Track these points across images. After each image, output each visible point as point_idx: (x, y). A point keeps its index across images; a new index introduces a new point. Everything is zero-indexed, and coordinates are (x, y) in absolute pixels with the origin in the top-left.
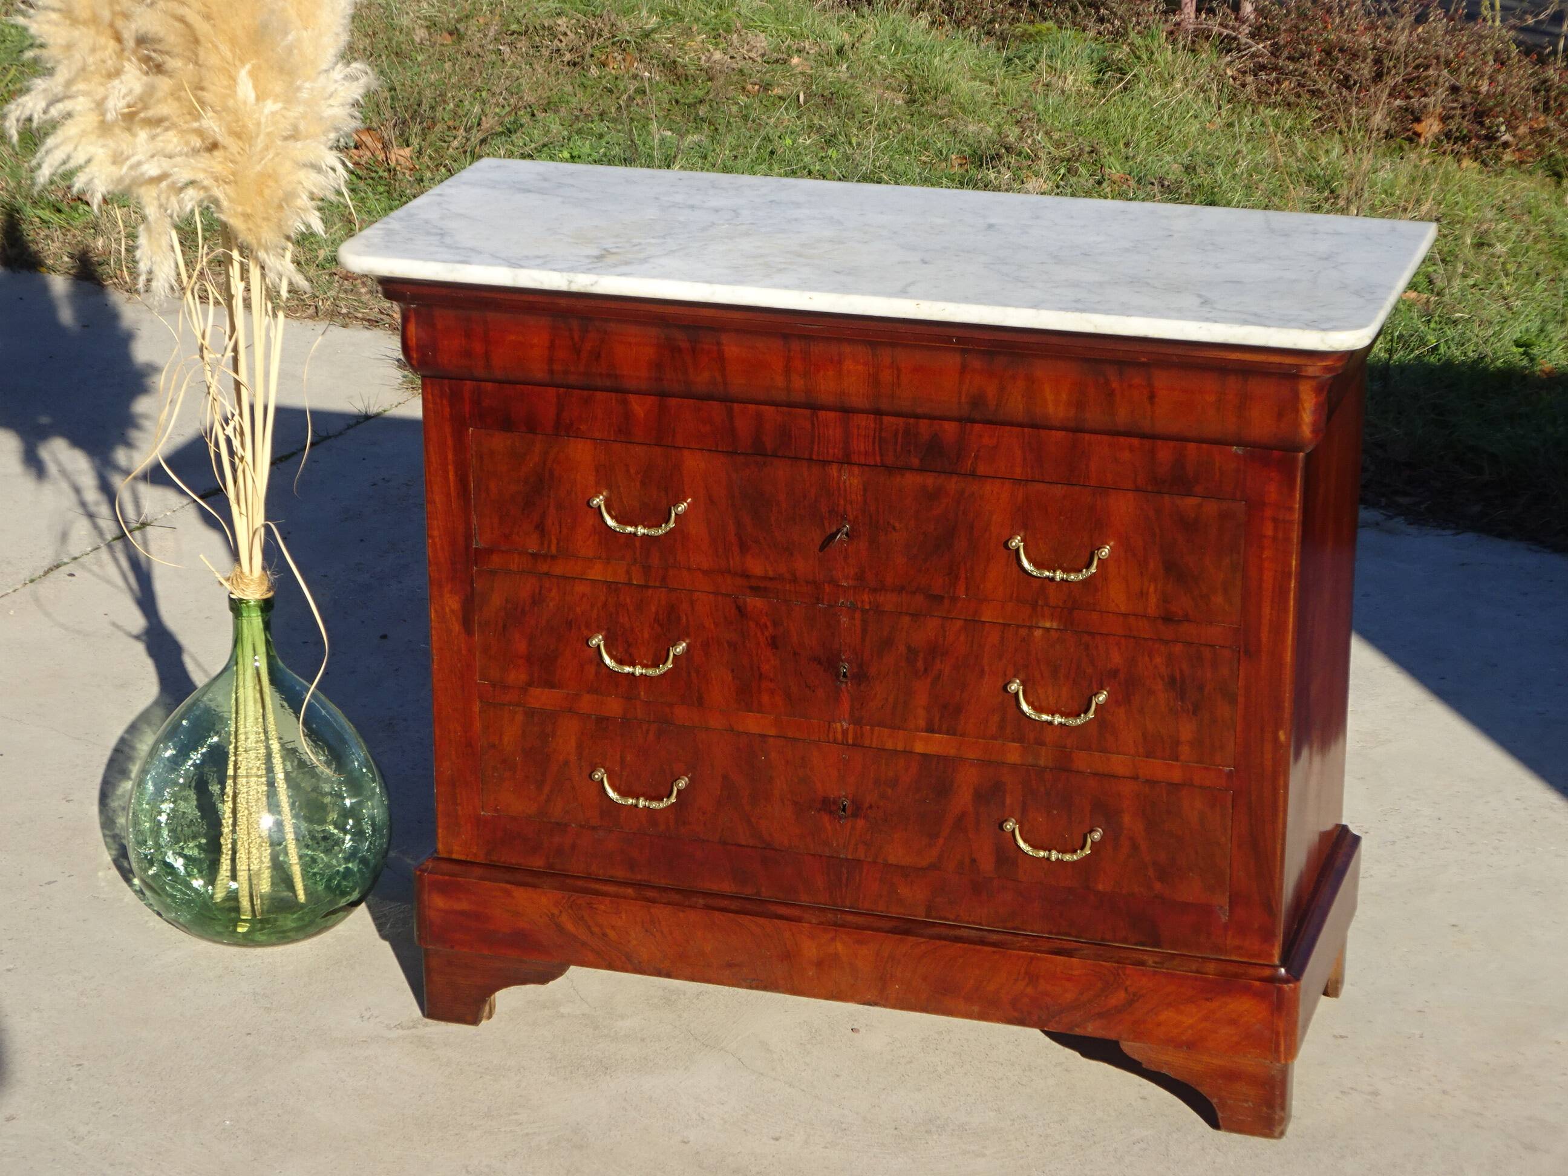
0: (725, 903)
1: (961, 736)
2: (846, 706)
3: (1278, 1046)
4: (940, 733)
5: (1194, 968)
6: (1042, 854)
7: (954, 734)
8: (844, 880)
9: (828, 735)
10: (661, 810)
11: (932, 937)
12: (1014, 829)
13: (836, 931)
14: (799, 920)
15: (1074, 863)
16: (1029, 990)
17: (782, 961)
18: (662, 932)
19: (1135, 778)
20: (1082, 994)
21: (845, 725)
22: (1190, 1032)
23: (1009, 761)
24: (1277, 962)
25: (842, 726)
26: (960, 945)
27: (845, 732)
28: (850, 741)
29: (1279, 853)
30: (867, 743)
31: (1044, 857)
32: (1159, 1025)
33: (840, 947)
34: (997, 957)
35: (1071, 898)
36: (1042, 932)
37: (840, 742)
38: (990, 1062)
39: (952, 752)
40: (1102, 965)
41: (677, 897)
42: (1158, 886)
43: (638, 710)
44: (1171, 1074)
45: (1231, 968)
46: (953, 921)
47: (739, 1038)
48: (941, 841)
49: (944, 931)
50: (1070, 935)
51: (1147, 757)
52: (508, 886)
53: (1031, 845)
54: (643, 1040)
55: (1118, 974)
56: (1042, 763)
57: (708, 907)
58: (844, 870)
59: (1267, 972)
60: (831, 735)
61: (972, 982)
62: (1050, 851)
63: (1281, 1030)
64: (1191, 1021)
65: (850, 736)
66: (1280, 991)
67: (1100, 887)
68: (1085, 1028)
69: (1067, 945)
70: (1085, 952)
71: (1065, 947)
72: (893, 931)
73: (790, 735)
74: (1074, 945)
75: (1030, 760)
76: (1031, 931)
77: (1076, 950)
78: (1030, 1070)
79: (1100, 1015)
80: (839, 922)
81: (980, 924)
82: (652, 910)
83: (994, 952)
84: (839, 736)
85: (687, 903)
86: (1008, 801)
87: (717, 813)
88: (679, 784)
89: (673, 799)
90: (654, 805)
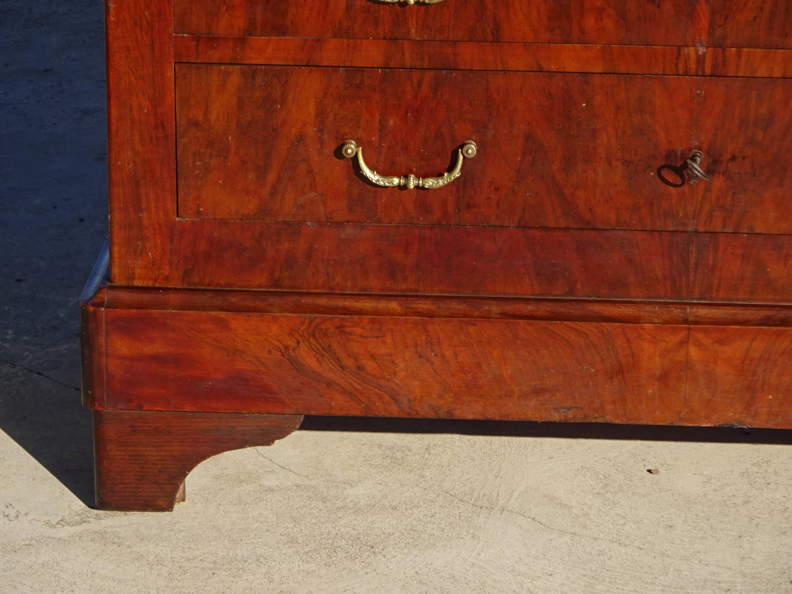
0: (529, 308)
2: (704, 22)
8: (692, 261)
9: (676, 65)
10: (441, 189)
13: (689, 329)
14: (636, 320)
17: (611, 378)
18: (443, 357)
21: (701, 50)
25: (697, 51)
27: (700, 60)
28: (708, 71)
30: (731, 72)
33: (693, 351)
37: (693, 71)
41: (460, 307)
43: (407, 55)
52: (223, 315)
54: (395, 508)
57: (505, 315)
58: (692, 248)
60: (681, 66)
65: (708, 64)
72: (766, 322)
73: (623, 70)
80: (691, 319)
82: (430, 328)
84: (693, 65)
85: (477, 313)
87: (516, 187)
88: (467, 150)
89: (457, 173)
90: (431, 183)
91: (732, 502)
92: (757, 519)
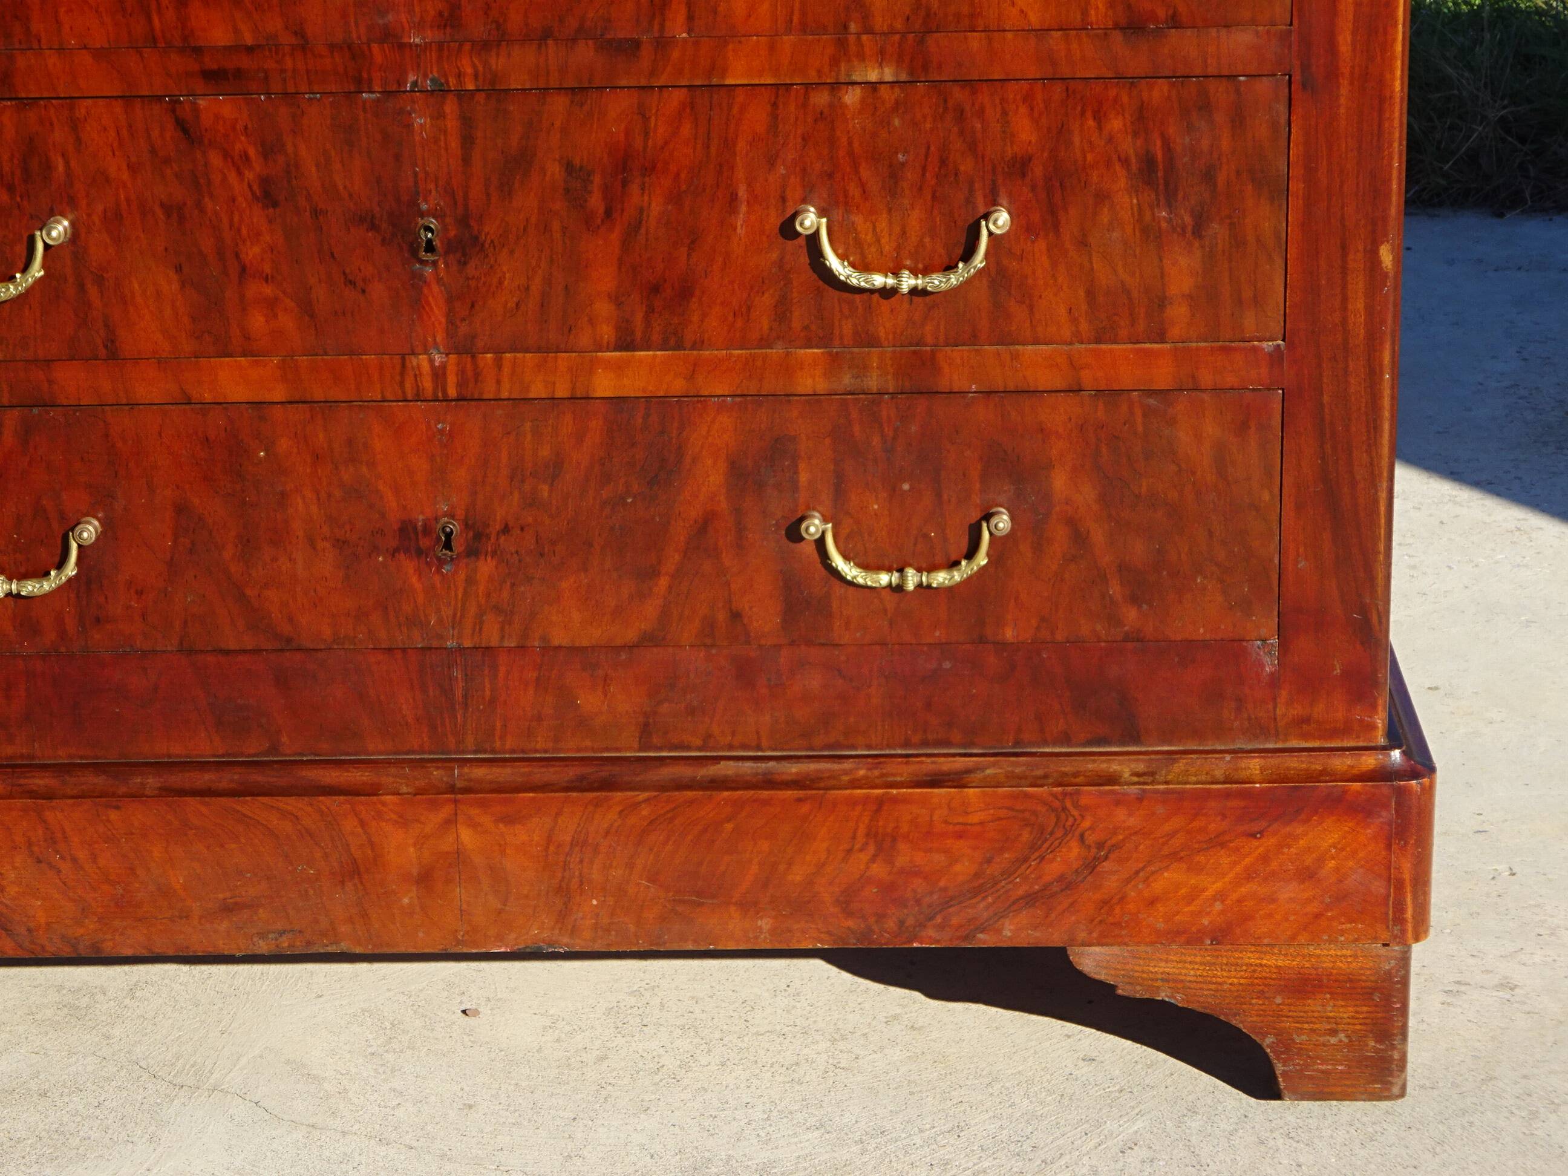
0: (206, 778)
1: (693, 348)
2: (438, 313)
3: (1400, 908)
4: (648, 349)
5: (1219, 774)
6: (884, 579)
7: (679, 346)
8: (459, 693)
9: (402, 384)
10: (47, 596)
11: (662, 788)
12: (823, 533)
13: (455, 801)
14: (372, 791)
15: (954, 589)
16: (878, 870)
17: (342, 883)
18: (74, 860)
19: (1076, 390)
20: (989, 861)
21: (438, 359)
22: (1218, 906)
23: (800, 390)
24: (1382, 741)
25: (431, 361)
26: (726, 794)
27: (439, 374)
28: (452, 392)
29: (1383, 509)
30: (489, 391)
31: (890, 585)
32: (1152, 902)
33: (466, 835)
34: (805, 809)
35: (947, 665)
36: (889, 746)
37: (429, 394)
38: (758, 1034)
39: (678, 386)
40: (1027, 795)
41: (99, 781)
42: (1131, 615)
44: (1179, 1000)
45: (1295, 763)
46: (699, 749)
47: (243, 1061)
48: (664, 582)
49: (685, 772)
50: (947, 743)
51: (1098, 341)
53: (859, 565)
54: (44, 1095)
55: (1064, 809)
56: (873, 382)
57: (168, 792)
58: (457, 673)
59: (1369, 761)
60: (408, 385)
61: (755, 869)
62: (901, 570)
63: (1407, 876)
64: (1218, 885)
65: (452, 381)
66: (1401, 793)
67: (1009, 634)
68: (999, 931)
69: (948, 765)
70: (988, 772)
71: (945, 768)
72: (580, 785)
73: (318, 394)
74: (961, 763)
75: (847, 380)
76: (869, 747)
77: (968, 771)
78: (843, 1038)
79: (1031, 899)
80: (459, 784)
81: (759, 748)
82: (49, 815)
83: (799, 800)
84: (427, 384)
85: (123, 790)
86: (803, 478)
87: (170, 589)
88: (81, 534)
89: (71, 570)
90: (30, 588)
91: (578, 1058)
92: (610, 1088)
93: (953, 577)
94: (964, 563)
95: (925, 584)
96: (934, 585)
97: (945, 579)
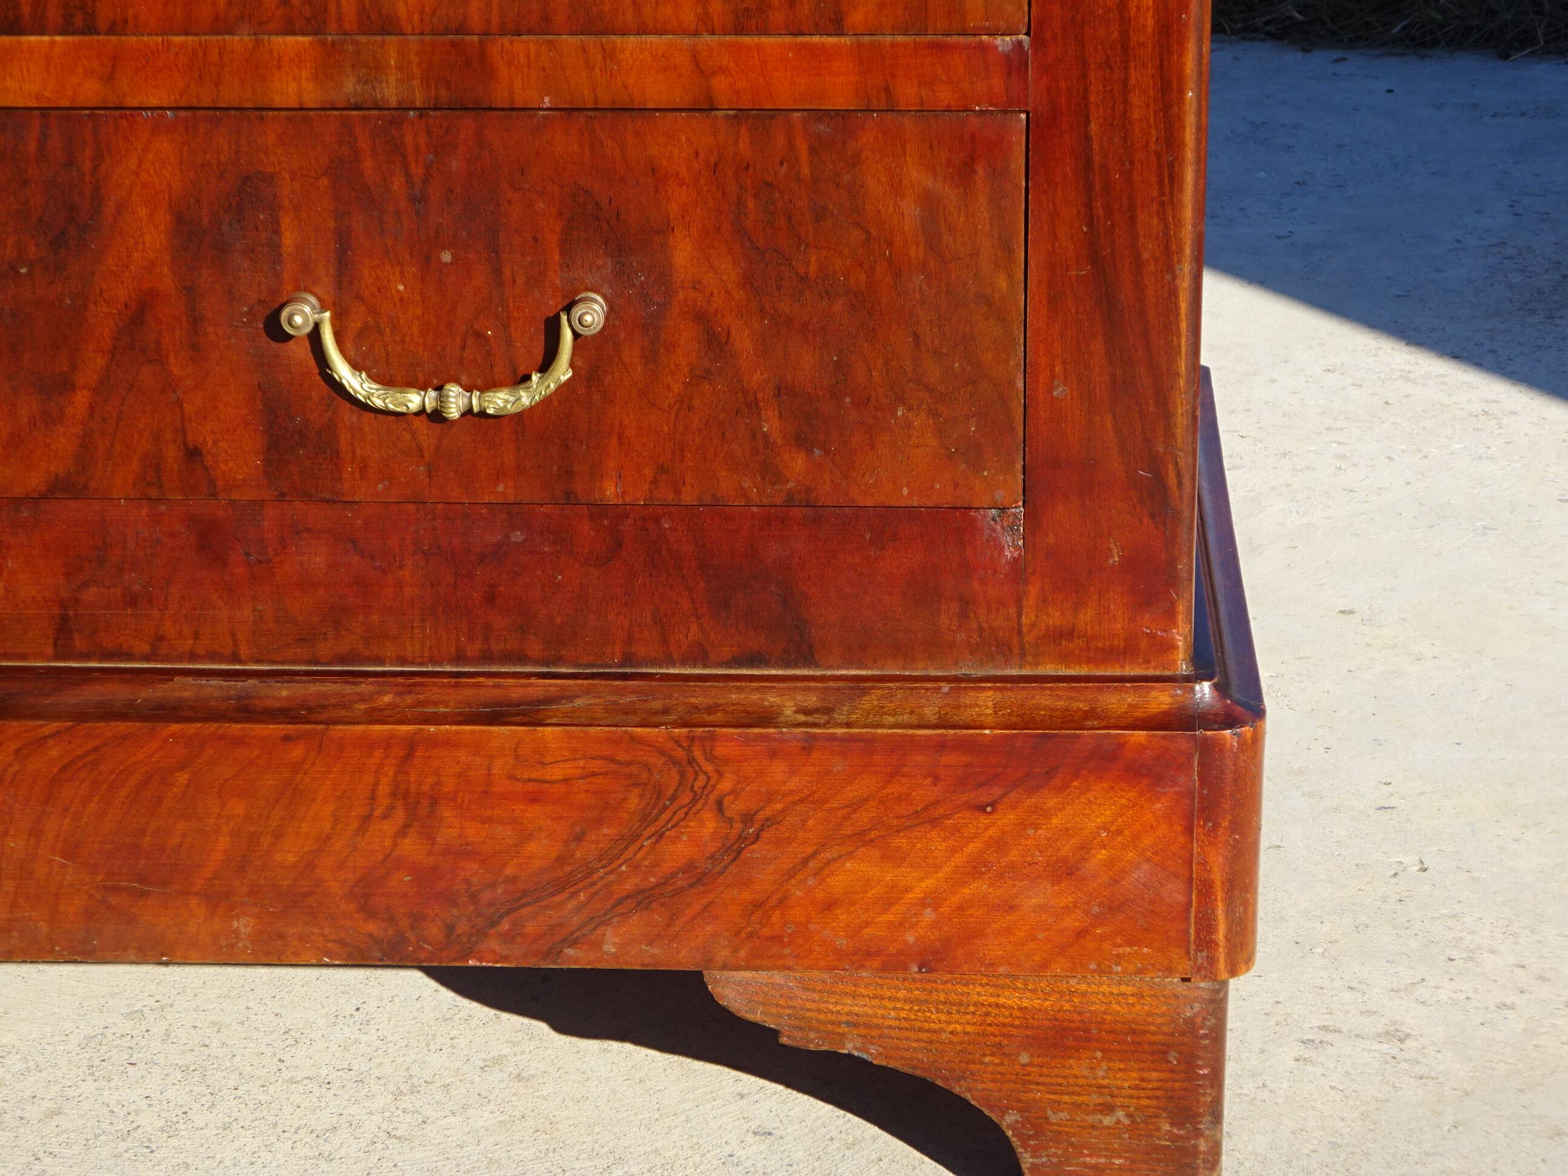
1: (111, 31)
3: (1207, 925)
4: (42, 33)
5: (930, 713)
6: (414, 400)
7: (89, 29)
11: (81, 716)
12: (317, 326)
15: (521, 418)
16: (411, 847)
19: (705, 107)
20: (579, 838)
22: (929, 915)
23: (278, 101)
24: (1183, 668)
26: (175, 727)
29: (1184, 306)
31: (422, 411)
32: (829, 906)
34: (297, 752)
35: (518, 536)
36: (433, 661)
38: (292, 1081)
39: (90, 91)
40: (633, 739)
42: (798, 463)
44: (873, 1054)
45: (1045, 700)
46: (146, 658)
48: (81, 399)
49: (119, 693)
50: (521, 658)
51: (739, 30)
53: (374, 378)
55: (691, 761)
56: (390, 91)
59: (1161, 699)
61: (224, 842)
62: (439, 388)
63: (1217, 877)
64: (929, 883)
66: (1207, 748)
67: (610, 491)
68: (598, 945)
69: (515, 691)
70: (579, 702)
71: (514, 694)
74: (538, 688)
75: (350, 87)
76: (403, 661)
77: (548, 701)
78: (414, 1090)
79: (644, 899)
81: (235, 658)
83: (287, 739)
86: (289, 240)
93: (519, 399)
94: (535, 377)
95: (476, 409)
96: (490, 411)
97: (507, 401)
